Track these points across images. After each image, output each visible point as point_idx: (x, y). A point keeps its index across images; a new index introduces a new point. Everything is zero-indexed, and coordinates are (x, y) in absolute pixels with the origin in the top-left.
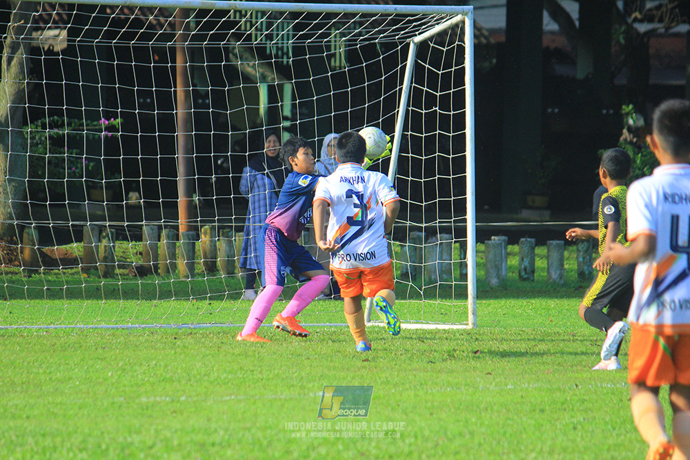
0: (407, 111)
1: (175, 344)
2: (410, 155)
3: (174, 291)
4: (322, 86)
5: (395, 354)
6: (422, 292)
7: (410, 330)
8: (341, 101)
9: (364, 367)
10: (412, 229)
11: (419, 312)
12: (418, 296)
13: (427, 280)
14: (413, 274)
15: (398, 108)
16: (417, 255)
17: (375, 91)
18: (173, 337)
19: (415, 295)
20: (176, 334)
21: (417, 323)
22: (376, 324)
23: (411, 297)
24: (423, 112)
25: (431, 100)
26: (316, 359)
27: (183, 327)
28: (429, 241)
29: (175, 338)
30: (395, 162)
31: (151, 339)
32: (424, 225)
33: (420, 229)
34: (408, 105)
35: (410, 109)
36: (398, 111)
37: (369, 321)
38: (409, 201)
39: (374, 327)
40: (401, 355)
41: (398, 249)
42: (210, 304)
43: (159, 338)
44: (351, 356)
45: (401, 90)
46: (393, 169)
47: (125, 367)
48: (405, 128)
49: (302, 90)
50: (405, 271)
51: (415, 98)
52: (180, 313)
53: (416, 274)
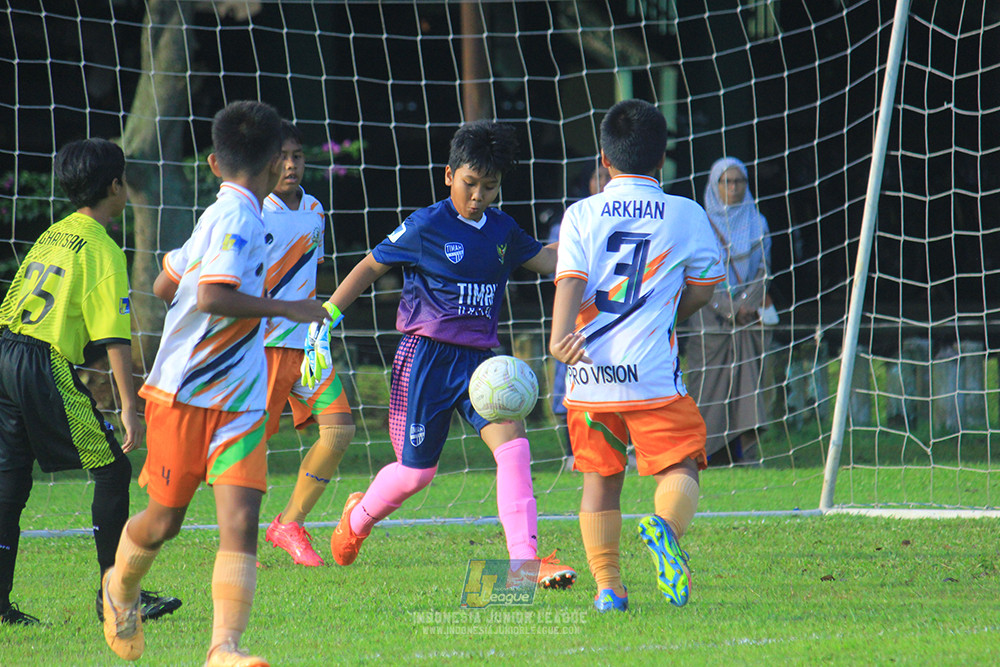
0: (895, 112)
1: (471, 553)
2: (902, 194)
3: (468, 457)
4: (734, 69)
5: (883, 566)
6: (929, 451)
7: (908, 520)
8: (770, 97)
9: (825, 592)
10: (909, 332)
11: (924, 487)
12: (922, 458)
13: (938, 427)
14: (911, 418)
15: (879, 105)
16: (918, 380)
17: (834, 76)
18: (468, 540)
19: (916, 456)
20: (473, 534)
21: (922, 506)
22: (845, 511)
23: (909, 461)
24: (926, 112)
25: (940, 91)
26: (733, 576)
27: (487, 523)
28: (939, 355)
29: (472, 543)
30: (873, 208)
31: (427, 545)
32: (930, 325)
33: (923, 333)
34: (897, 100)
35: (901, 107)
36: (877, 113)
37: (831, 505)
38: (901, 281)
39: (840, 517)
40: (893, 566)
41: (882, 371)
42: (534, 479)
43: (441, 543)
44: (800, 572)
45: (882, 73)
46: (871, 220)
47: (383, 597)
48: (892, 144)
49: (697, 78)
50: (895, 412)
51: (910, 85)
52: (480, 497)
53: (917, 416)
